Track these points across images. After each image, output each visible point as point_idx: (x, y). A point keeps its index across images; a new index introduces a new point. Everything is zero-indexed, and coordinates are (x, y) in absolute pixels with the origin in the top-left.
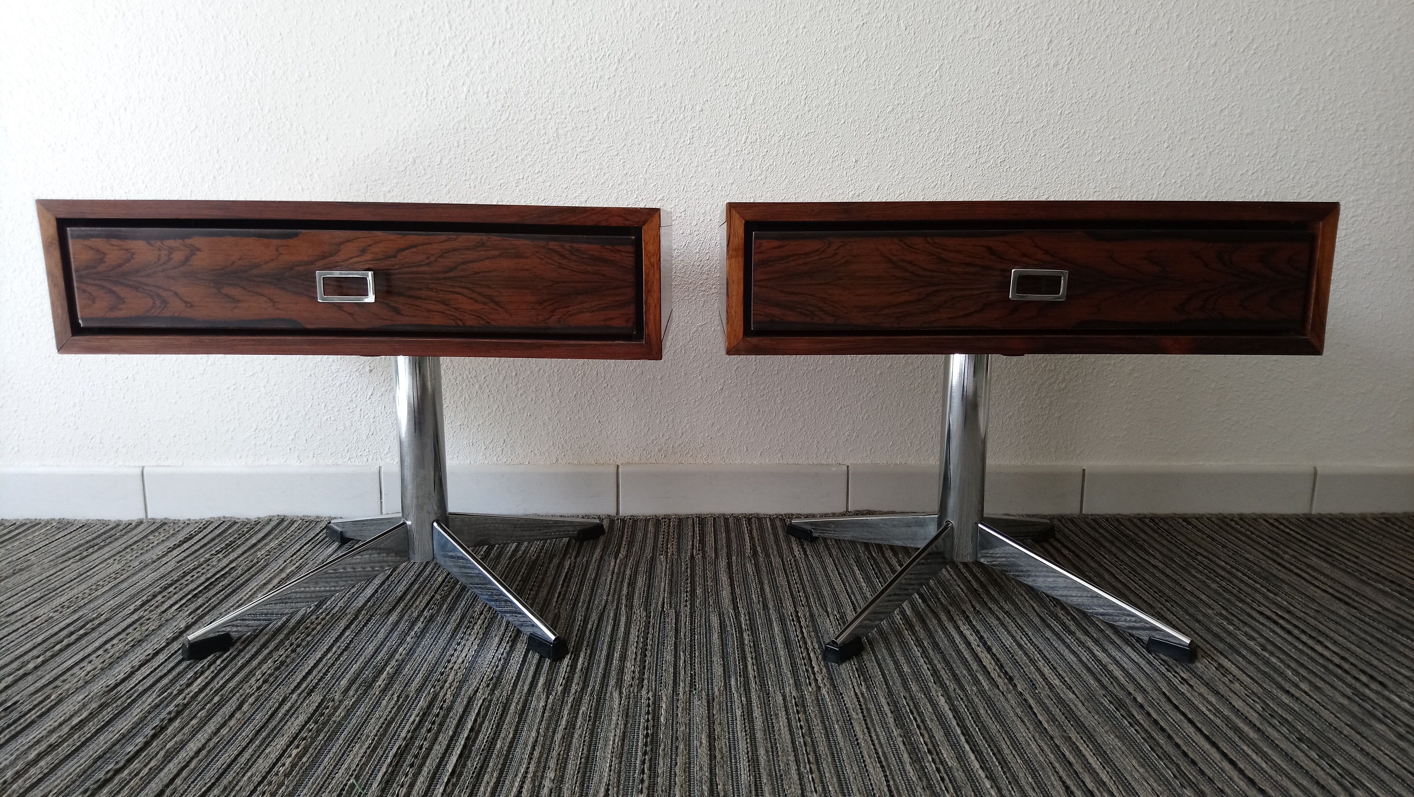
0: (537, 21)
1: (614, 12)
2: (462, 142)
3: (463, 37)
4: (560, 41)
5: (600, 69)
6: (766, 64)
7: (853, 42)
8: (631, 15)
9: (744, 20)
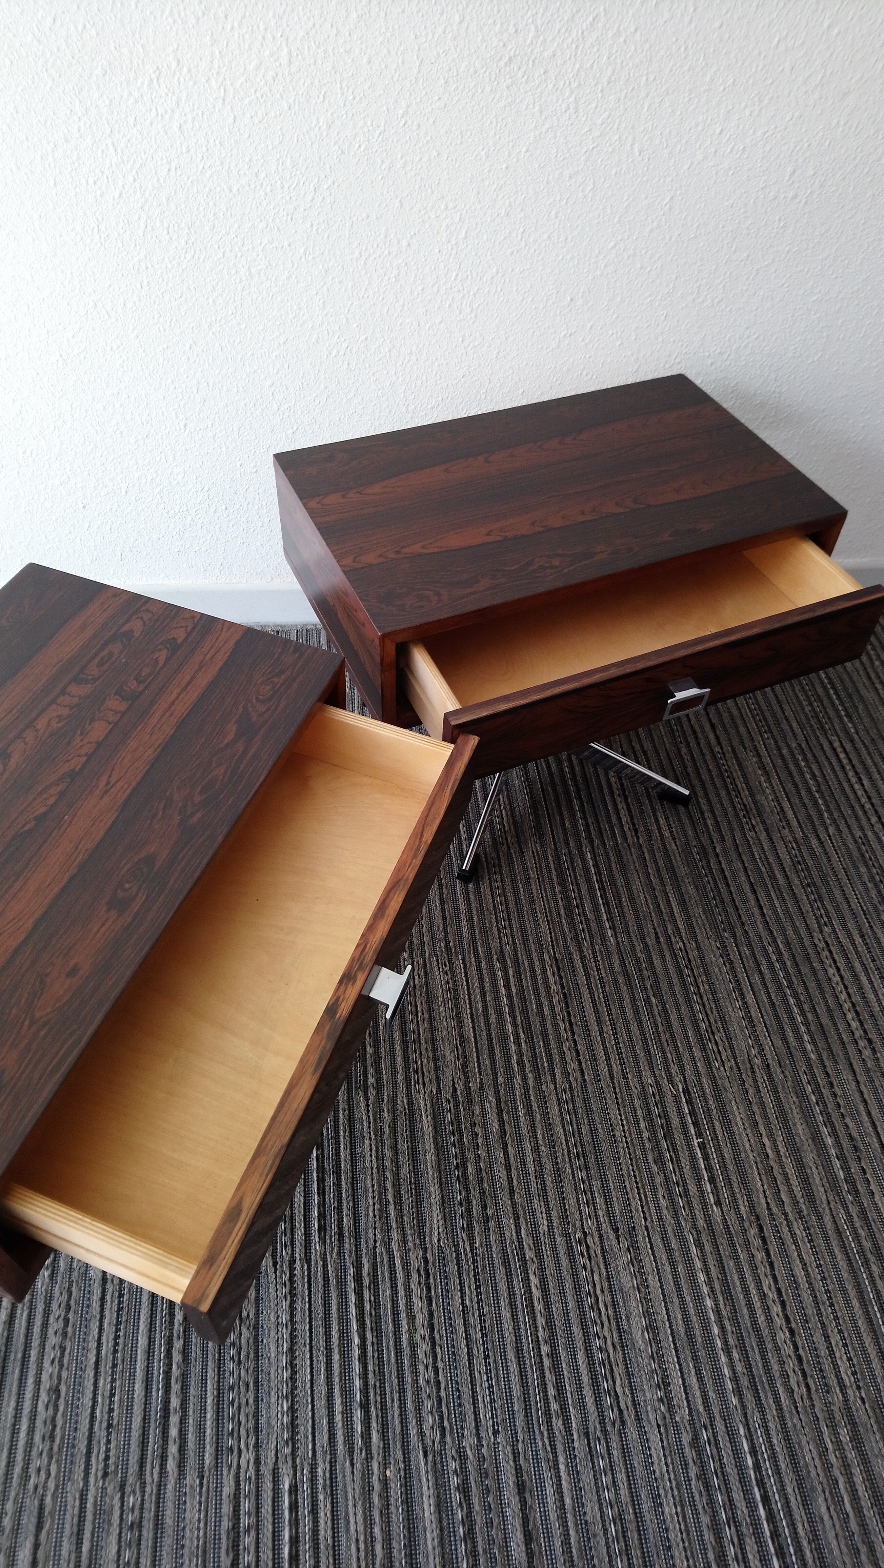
0: (217, 142)
1: (308, 131)
2: (145, 283)
3: (132, 162)
4: (246, 167)
5: (294, 199)
6: (481, 193)
7: (580, 168)
8: (327, 135)
9: (459, 141)
